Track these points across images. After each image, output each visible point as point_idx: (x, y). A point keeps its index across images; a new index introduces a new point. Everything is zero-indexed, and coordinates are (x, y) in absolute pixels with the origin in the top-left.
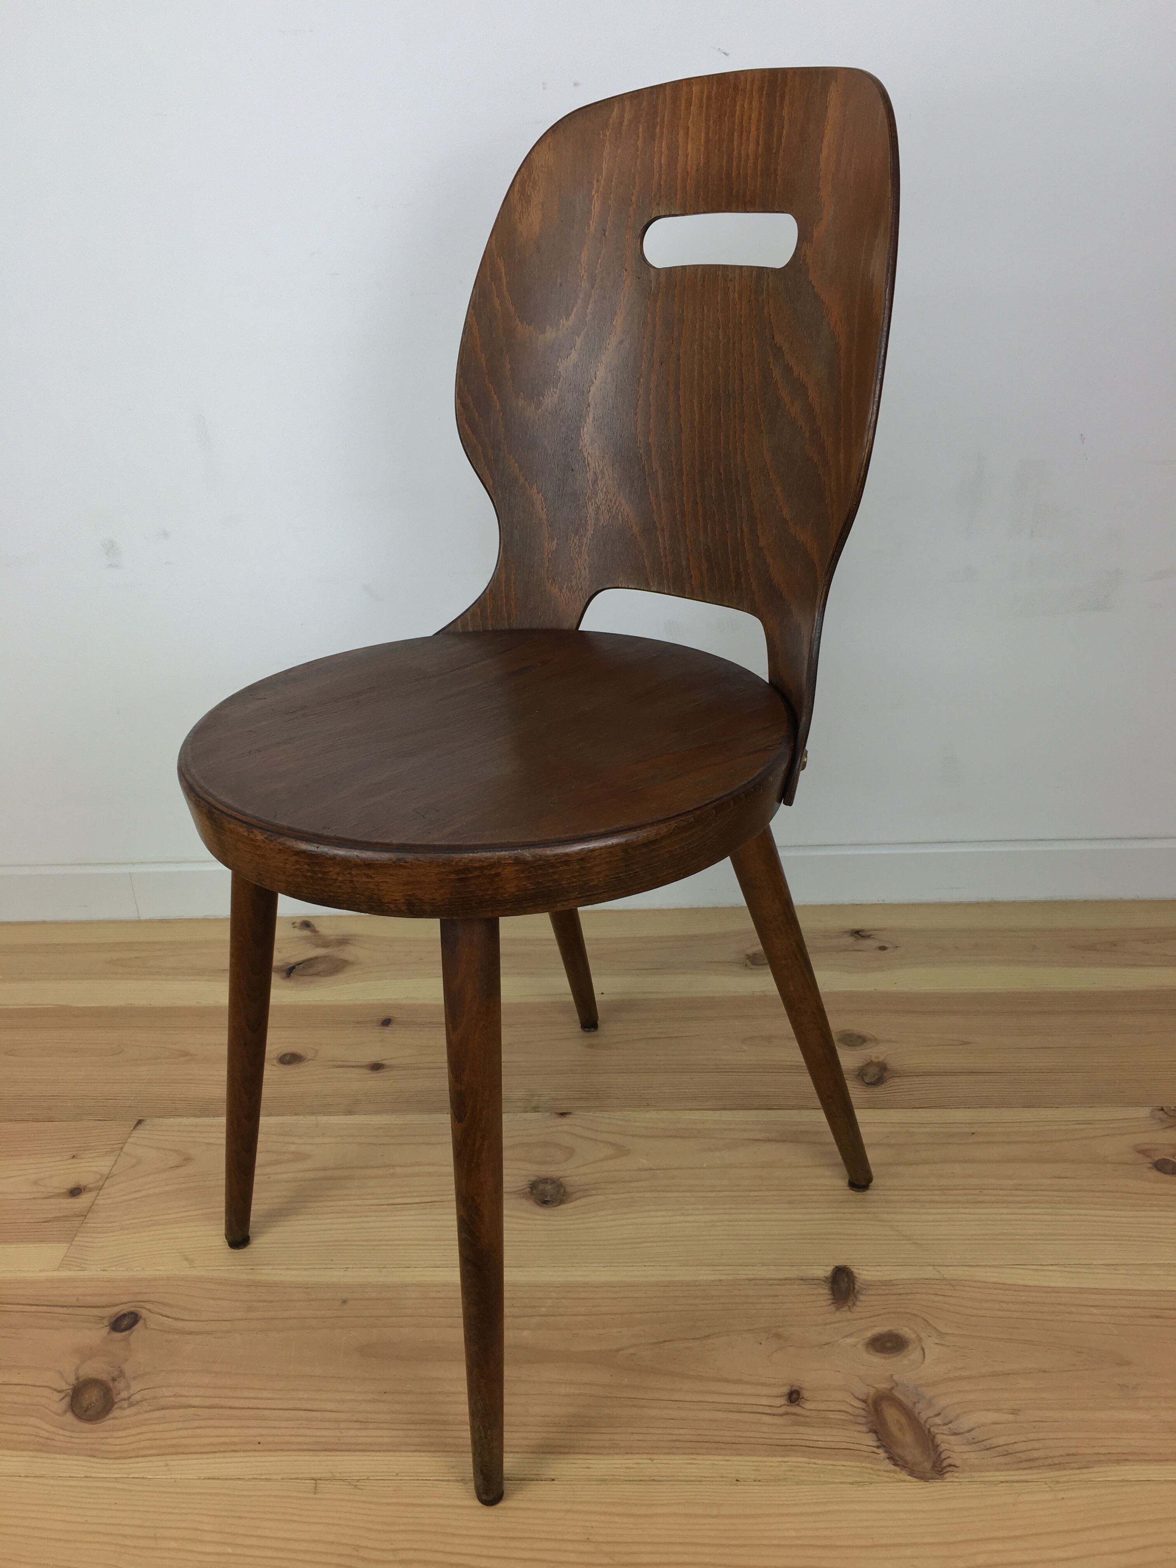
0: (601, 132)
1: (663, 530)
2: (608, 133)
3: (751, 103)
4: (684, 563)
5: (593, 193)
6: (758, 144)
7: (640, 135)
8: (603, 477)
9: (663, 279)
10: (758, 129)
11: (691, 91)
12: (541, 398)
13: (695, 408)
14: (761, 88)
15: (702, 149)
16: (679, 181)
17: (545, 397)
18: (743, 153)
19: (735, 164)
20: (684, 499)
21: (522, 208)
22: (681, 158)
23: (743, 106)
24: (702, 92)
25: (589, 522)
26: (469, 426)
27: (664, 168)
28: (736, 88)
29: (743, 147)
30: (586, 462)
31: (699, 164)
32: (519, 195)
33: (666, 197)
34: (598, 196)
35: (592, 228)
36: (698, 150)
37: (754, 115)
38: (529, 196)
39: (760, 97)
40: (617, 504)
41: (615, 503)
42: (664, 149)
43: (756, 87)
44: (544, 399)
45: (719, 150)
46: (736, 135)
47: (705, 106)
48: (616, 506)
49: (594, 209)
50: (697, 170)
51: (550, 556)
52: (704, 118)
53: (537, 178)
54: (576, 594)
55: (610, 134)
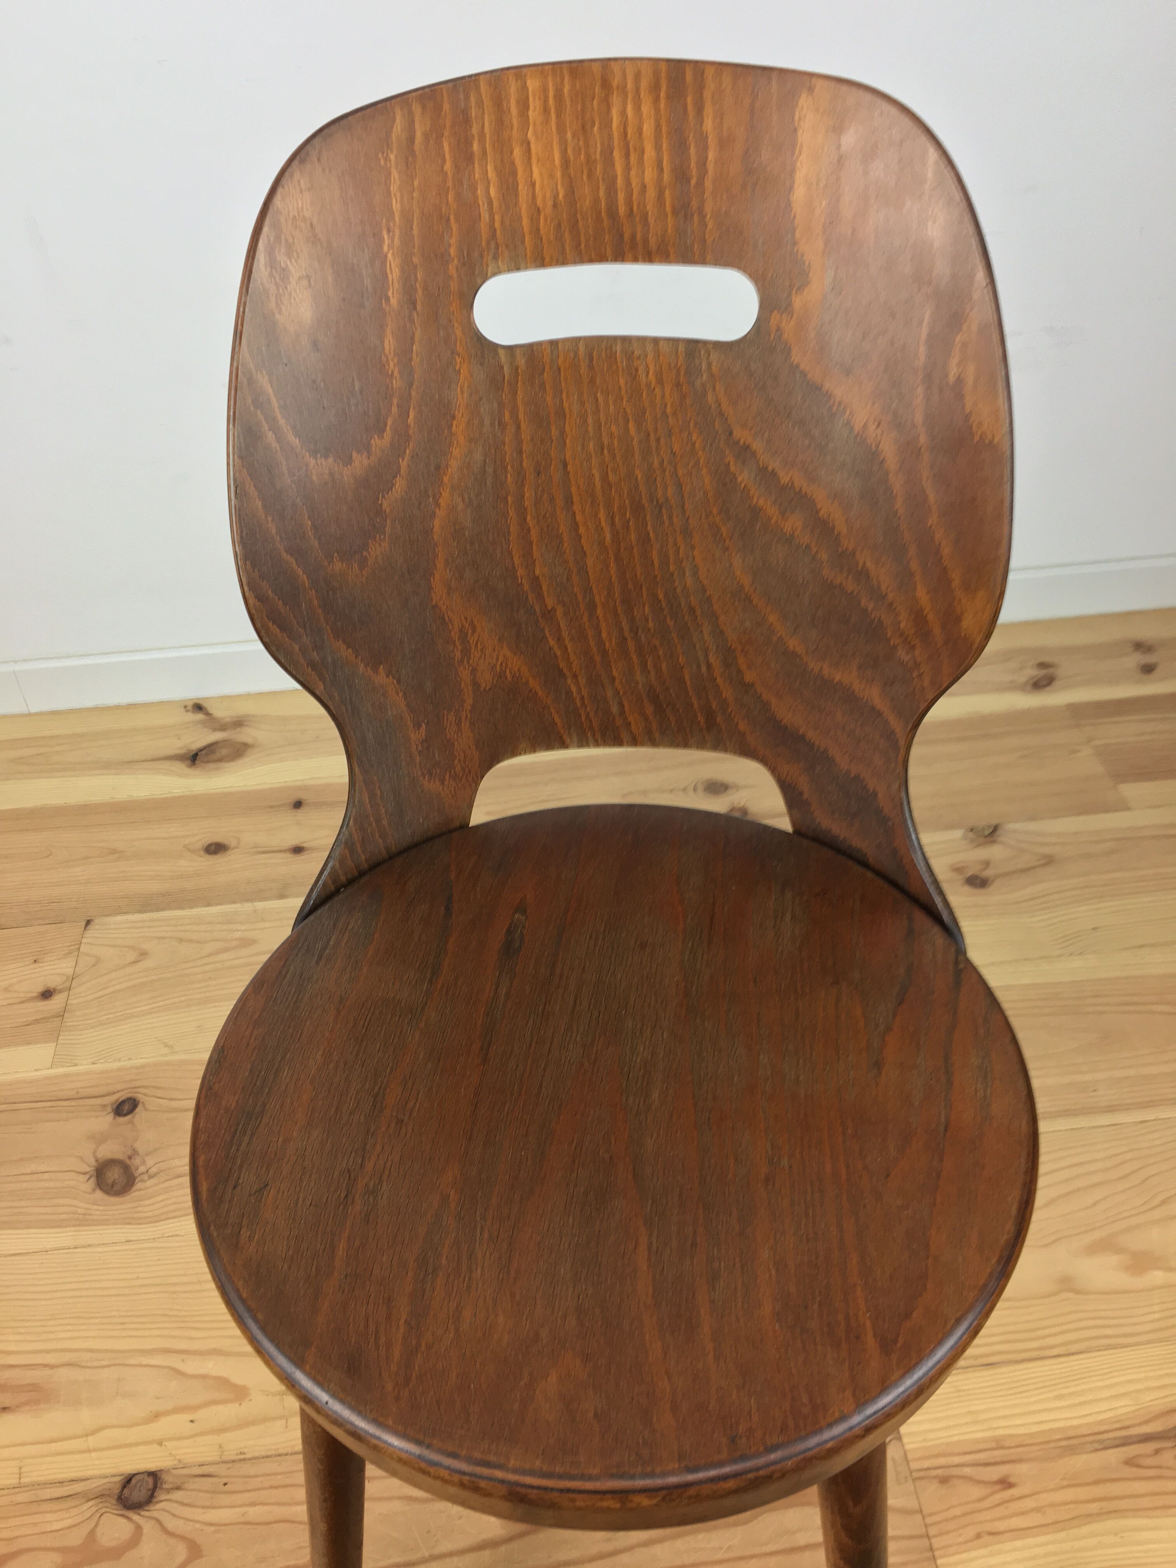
0: (380, 155)
1: (575, 676)
2: (392, 157)
3: (638, 108)
4: (615, 709)
5: (385, 248)
6: (661, 169)
7: (447, 156)
8: (474, 631)
9: (521, 361)
10: (658, 148)
11: (524, 87)
12: (365, 553)
13: (603, 523)
14: (655, 87)
15: (559, 174)
16: (525, 222)
17: (370, 550)
18: (635, 182)
19: (621, 197)
20: (604, 635)
21: (278, 289)
22: (522, 189)
23: (623, 113)
24: (545, 90)
25: (466, 690)
26: (274, 623)
27: (496, 204)
28: (606, 84)
29: (633, 173)
30: (447, 619)
31: (556, 196)
32: (269, 269)
33: (507, 246)
34: (393, 254)
35: (394, 301)
36: (552, 176)
37: (648, 128)
38: (284, 270)
39: (657, 100)
40: (501, 659)
41: (497, 659)
42: (491, 174)
43: (644, 85)
44: (369, 553)
45: (589, 176)
46: (617, 154)
47: (553, 111)
48: (499, 663)
49: (392, 272)
50: (555, 205)
51: (420, 748)
52: (554, 129)
53: (291, 240)
54: (464, 780)
55: (396, 156)
